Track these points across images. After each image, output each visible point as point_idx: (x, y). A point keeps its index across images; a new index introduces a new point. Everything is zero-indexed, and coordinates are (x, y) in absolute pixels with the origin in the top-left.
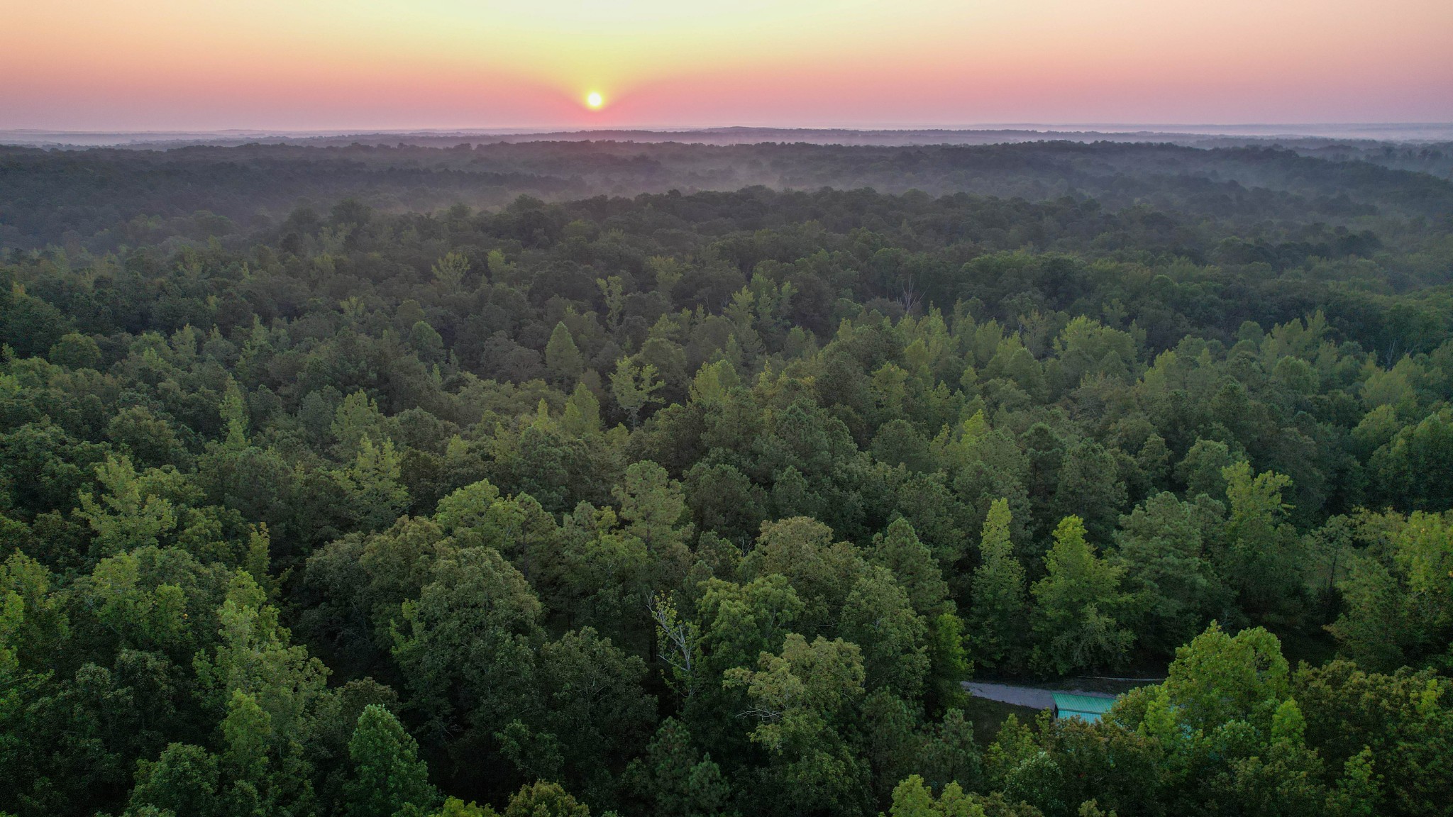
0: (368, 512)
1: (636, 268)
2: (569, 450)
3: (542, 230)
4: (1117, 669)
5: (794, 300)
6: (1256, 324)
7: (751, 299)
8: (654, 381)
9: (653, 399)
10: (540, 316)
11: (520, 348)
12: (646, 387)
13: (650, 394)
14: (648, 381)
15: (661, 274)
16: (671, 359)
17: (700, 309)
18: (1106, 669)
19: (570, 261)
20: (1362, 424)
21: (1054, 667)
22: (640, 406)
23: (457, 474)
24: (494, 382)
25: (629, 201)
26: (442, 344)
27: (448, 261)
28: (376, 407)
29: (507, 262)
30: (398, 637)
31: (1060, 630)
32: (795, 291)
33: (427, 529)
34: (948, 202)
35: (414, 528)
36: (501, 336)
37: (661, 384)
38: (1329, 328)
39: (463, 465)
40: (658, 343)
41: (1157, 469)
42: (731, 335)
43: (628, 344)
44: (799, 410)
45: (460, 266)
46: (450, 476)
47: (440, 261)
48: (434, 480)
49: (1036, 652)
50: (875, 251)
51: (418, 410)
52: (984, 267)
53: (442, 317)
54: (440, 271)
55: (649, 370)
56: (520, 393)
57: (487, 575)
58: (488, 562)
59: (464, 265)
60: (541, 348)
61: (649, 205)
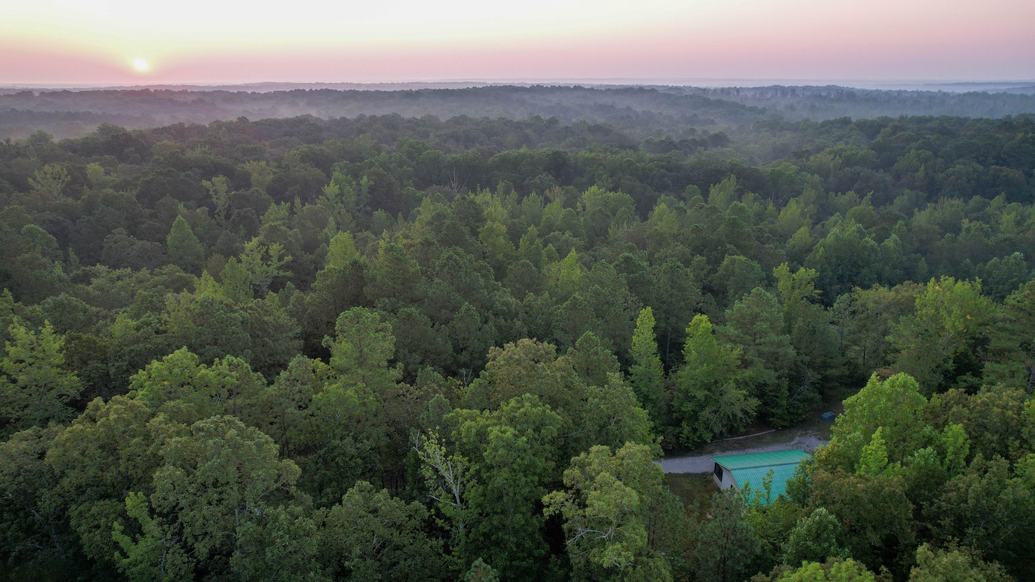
0: (26, 407)
1: (229, 173)
2: (246, 315)
3: (133, 149)
4: (742, 430)
5: (372, 190)
6: (695, 186)
7: (337, 191)
8: (280, 259)
9: (281, 273)
10: (152, 216)
11: (140, 243)
12: (275, 263)
13: (279, 268)
14: (275, 259)
15: (255, 175)
16: (290, 239)
17: (298, 201)
18: (732, 431)
19: (172, 169)
20: (791, 242)
21: (700, 437)
22: (269, 281)
23: (132, 351)
24: (129, 270)
25: (204, 127)
26: (56, 245)
27: (46, 173)
28: (11, 298)
29: (107, 173)
30: (125, 541)
31: (702, 407)
32: (372, 183)
33: (132, 408)
34: (457, 121)
35: (117, 410)
36: (120, 233)
37: (289, 258)
38: (738, 186)
39: (137, 341)
40: (276, 226)
41: (701, 281)
42: (331, 219)
43: (243, 231)
44: (455, 256)
45: (59, 179)
46: (124, 355)
47: (36, 173)
48: (105, 361)
49: (686, 428)
50: (420, 154)
51: (62, 296)
52: (504, 160)
53: (52, 222)
54: (39, 182)
55: (275, 249)
56: (156, 278)
57: (236, 447)
58: (233, 432)
59: (63, 177)
60: (163, 241)
61: (224, 129)
